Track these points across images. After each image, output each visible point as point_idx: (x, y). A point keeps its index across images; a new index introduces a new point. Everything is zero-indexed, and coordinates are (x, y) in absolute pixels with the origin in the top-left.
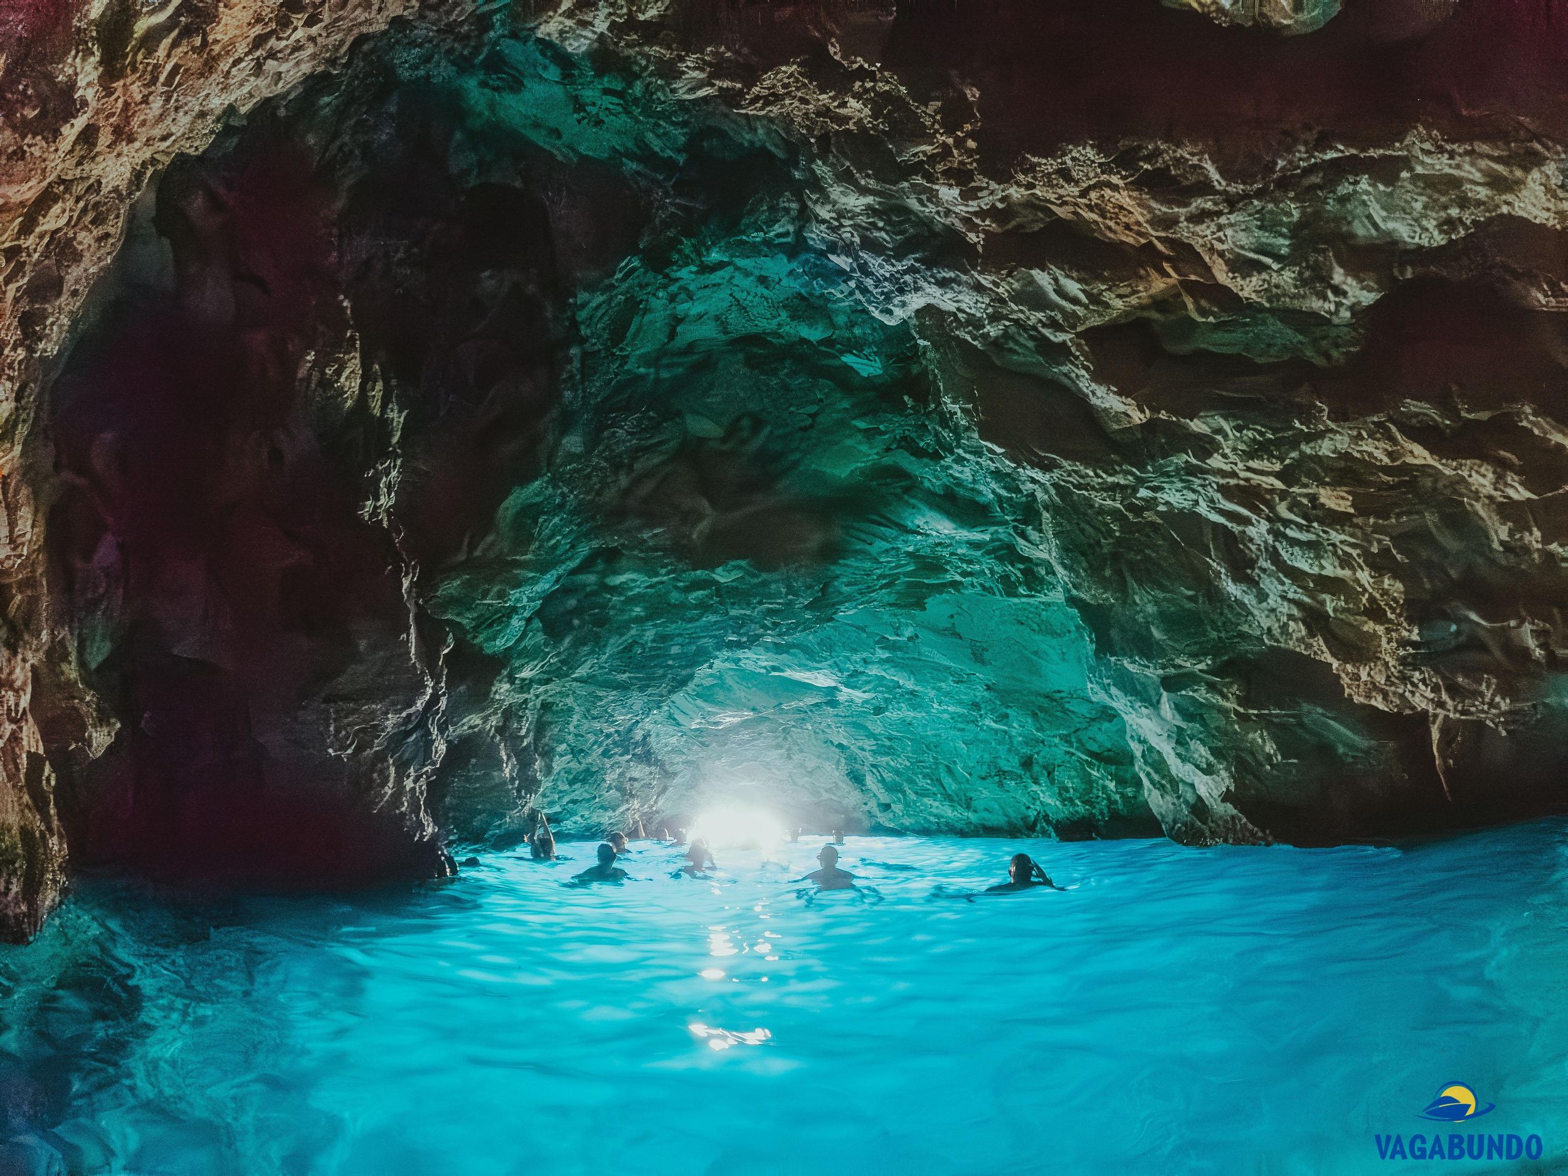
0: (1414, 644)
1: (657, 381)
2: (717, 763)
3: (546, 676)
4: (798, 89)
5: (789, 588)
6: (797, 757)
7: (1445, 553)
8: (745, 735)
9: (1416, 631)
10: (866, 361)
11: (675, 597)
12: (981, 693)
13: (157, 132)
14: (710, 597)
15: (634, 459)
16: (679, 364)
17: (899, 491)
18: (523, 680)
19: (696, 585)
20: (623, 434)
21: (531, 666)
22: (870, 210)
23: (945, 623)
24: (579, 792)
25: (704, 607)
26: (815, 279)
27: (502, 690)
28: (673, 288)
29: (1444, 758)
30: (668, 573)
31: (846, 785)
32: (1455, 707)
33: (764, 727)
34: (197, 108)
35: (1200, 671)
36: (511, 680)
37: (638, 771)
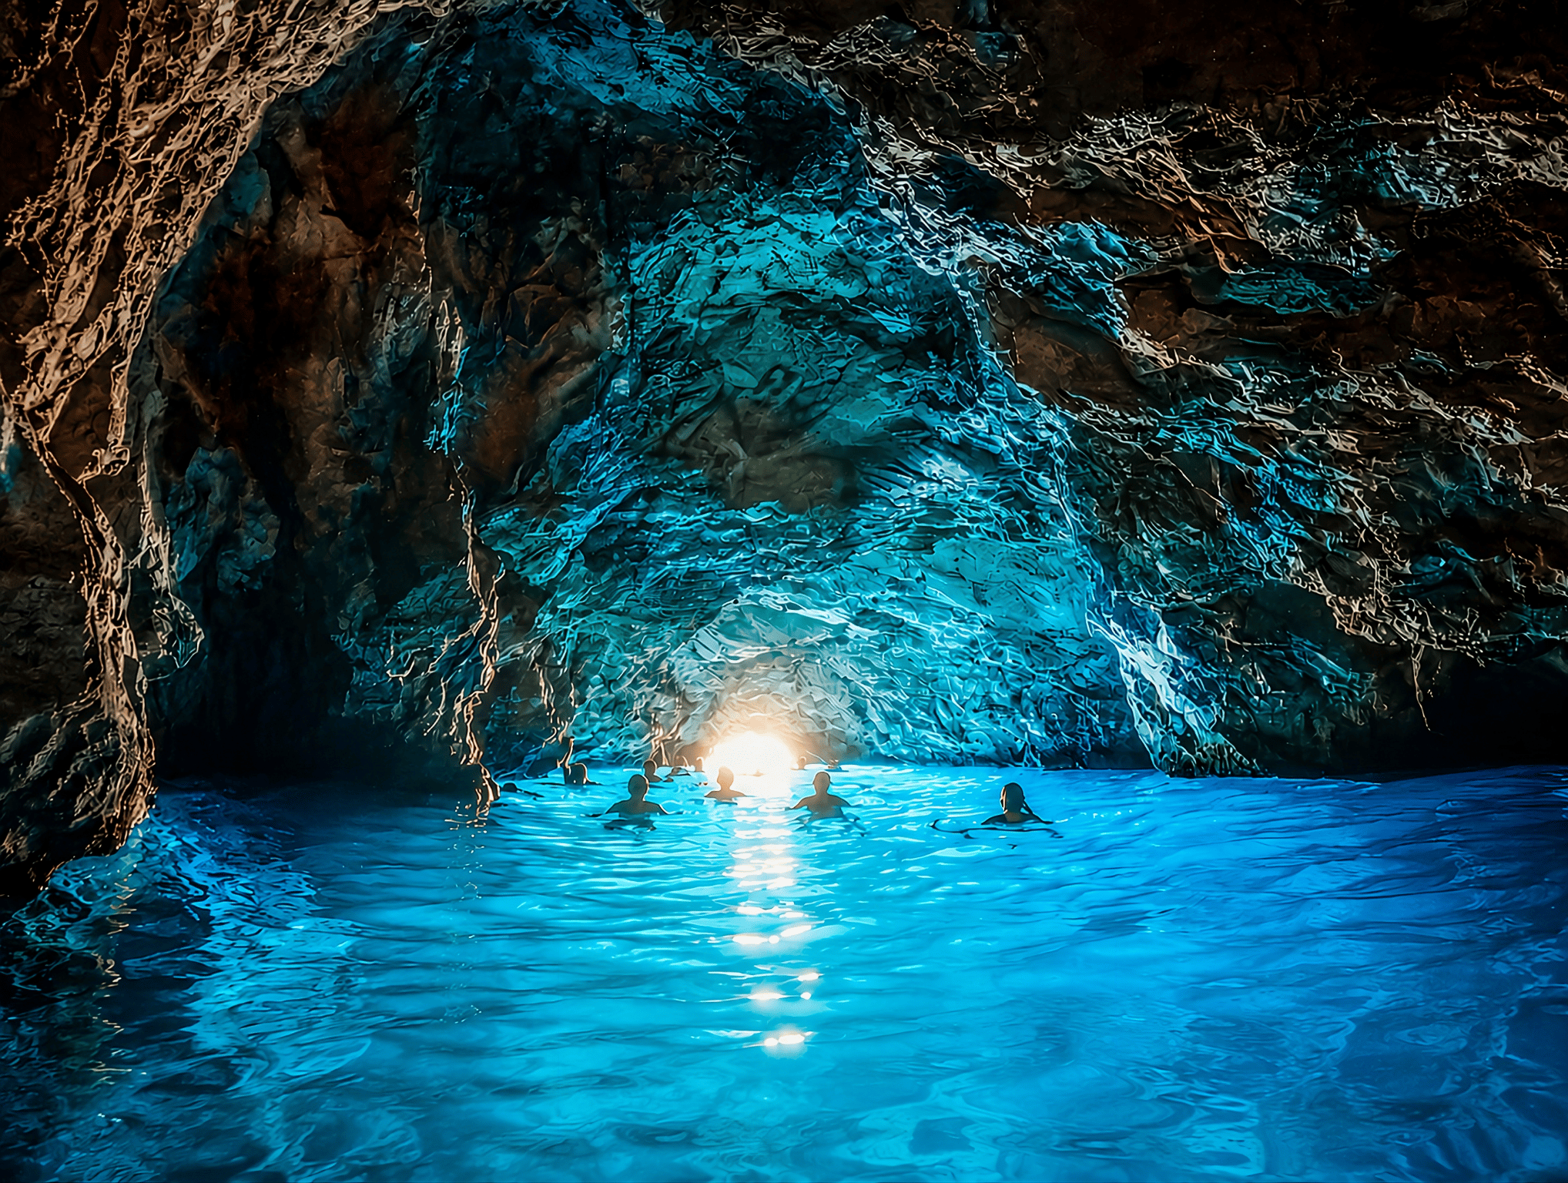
0: (1406, 578)
1: (700, 332)
2: (733, 695)
3: (585, 608)
4: (871, 48)
5: (813, 527)
6: (806, 690)
7: (1439, 493)
8: (761, 668)
9: (1408, 564)
10: (896, 318)
11: (709, 535)
12: (979, 631)
13: (278, 63)
14: (741, 535)
15: (676, 405)
16: (722, 316)
17: (917, 442)
18: (563, 610)
19: (727, 525)
20: (667, 380)
21: (570, 597)
22: (927, 164)
23: (950, 566)
24: (608, 719)
25: (734, 545)
26: (859, 235)
27: (545, 619)
28: (721, 242)
29: (1423, 688)
30: (703, 513)
31: (849, 717)
32: (1439, 638)
33: (776, 661)
34: (315, 41)
35: (1201, 605)
36: (553, 610)
37: (663, 701)
